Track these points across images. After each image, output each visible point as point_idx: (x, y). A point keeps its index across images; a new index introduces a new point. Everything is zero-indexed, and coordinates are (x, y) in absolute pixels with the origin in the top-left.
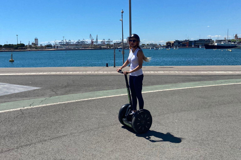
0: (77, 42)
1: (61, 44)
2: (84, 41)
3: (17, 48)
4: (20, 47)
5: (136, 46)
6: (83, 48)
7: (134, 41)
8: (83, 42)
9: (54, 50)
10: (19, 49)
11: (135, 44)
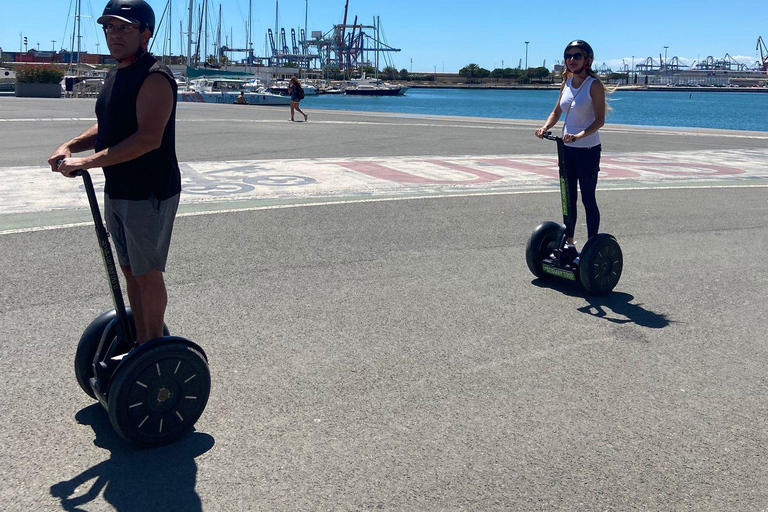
0: (702, 66)
1: (644, 69)
2: (727, 59)
3: (526, 81)
4: (536, 76)
5: (582, 69)
6: (736, 87)
7: (577, 56)
8: (725, 63)
9: (636, 90)
10: (533, 83)
11: (581, 63)
